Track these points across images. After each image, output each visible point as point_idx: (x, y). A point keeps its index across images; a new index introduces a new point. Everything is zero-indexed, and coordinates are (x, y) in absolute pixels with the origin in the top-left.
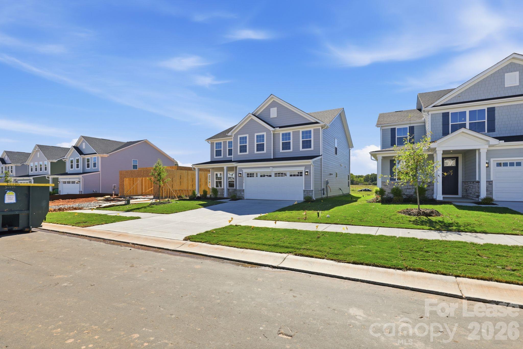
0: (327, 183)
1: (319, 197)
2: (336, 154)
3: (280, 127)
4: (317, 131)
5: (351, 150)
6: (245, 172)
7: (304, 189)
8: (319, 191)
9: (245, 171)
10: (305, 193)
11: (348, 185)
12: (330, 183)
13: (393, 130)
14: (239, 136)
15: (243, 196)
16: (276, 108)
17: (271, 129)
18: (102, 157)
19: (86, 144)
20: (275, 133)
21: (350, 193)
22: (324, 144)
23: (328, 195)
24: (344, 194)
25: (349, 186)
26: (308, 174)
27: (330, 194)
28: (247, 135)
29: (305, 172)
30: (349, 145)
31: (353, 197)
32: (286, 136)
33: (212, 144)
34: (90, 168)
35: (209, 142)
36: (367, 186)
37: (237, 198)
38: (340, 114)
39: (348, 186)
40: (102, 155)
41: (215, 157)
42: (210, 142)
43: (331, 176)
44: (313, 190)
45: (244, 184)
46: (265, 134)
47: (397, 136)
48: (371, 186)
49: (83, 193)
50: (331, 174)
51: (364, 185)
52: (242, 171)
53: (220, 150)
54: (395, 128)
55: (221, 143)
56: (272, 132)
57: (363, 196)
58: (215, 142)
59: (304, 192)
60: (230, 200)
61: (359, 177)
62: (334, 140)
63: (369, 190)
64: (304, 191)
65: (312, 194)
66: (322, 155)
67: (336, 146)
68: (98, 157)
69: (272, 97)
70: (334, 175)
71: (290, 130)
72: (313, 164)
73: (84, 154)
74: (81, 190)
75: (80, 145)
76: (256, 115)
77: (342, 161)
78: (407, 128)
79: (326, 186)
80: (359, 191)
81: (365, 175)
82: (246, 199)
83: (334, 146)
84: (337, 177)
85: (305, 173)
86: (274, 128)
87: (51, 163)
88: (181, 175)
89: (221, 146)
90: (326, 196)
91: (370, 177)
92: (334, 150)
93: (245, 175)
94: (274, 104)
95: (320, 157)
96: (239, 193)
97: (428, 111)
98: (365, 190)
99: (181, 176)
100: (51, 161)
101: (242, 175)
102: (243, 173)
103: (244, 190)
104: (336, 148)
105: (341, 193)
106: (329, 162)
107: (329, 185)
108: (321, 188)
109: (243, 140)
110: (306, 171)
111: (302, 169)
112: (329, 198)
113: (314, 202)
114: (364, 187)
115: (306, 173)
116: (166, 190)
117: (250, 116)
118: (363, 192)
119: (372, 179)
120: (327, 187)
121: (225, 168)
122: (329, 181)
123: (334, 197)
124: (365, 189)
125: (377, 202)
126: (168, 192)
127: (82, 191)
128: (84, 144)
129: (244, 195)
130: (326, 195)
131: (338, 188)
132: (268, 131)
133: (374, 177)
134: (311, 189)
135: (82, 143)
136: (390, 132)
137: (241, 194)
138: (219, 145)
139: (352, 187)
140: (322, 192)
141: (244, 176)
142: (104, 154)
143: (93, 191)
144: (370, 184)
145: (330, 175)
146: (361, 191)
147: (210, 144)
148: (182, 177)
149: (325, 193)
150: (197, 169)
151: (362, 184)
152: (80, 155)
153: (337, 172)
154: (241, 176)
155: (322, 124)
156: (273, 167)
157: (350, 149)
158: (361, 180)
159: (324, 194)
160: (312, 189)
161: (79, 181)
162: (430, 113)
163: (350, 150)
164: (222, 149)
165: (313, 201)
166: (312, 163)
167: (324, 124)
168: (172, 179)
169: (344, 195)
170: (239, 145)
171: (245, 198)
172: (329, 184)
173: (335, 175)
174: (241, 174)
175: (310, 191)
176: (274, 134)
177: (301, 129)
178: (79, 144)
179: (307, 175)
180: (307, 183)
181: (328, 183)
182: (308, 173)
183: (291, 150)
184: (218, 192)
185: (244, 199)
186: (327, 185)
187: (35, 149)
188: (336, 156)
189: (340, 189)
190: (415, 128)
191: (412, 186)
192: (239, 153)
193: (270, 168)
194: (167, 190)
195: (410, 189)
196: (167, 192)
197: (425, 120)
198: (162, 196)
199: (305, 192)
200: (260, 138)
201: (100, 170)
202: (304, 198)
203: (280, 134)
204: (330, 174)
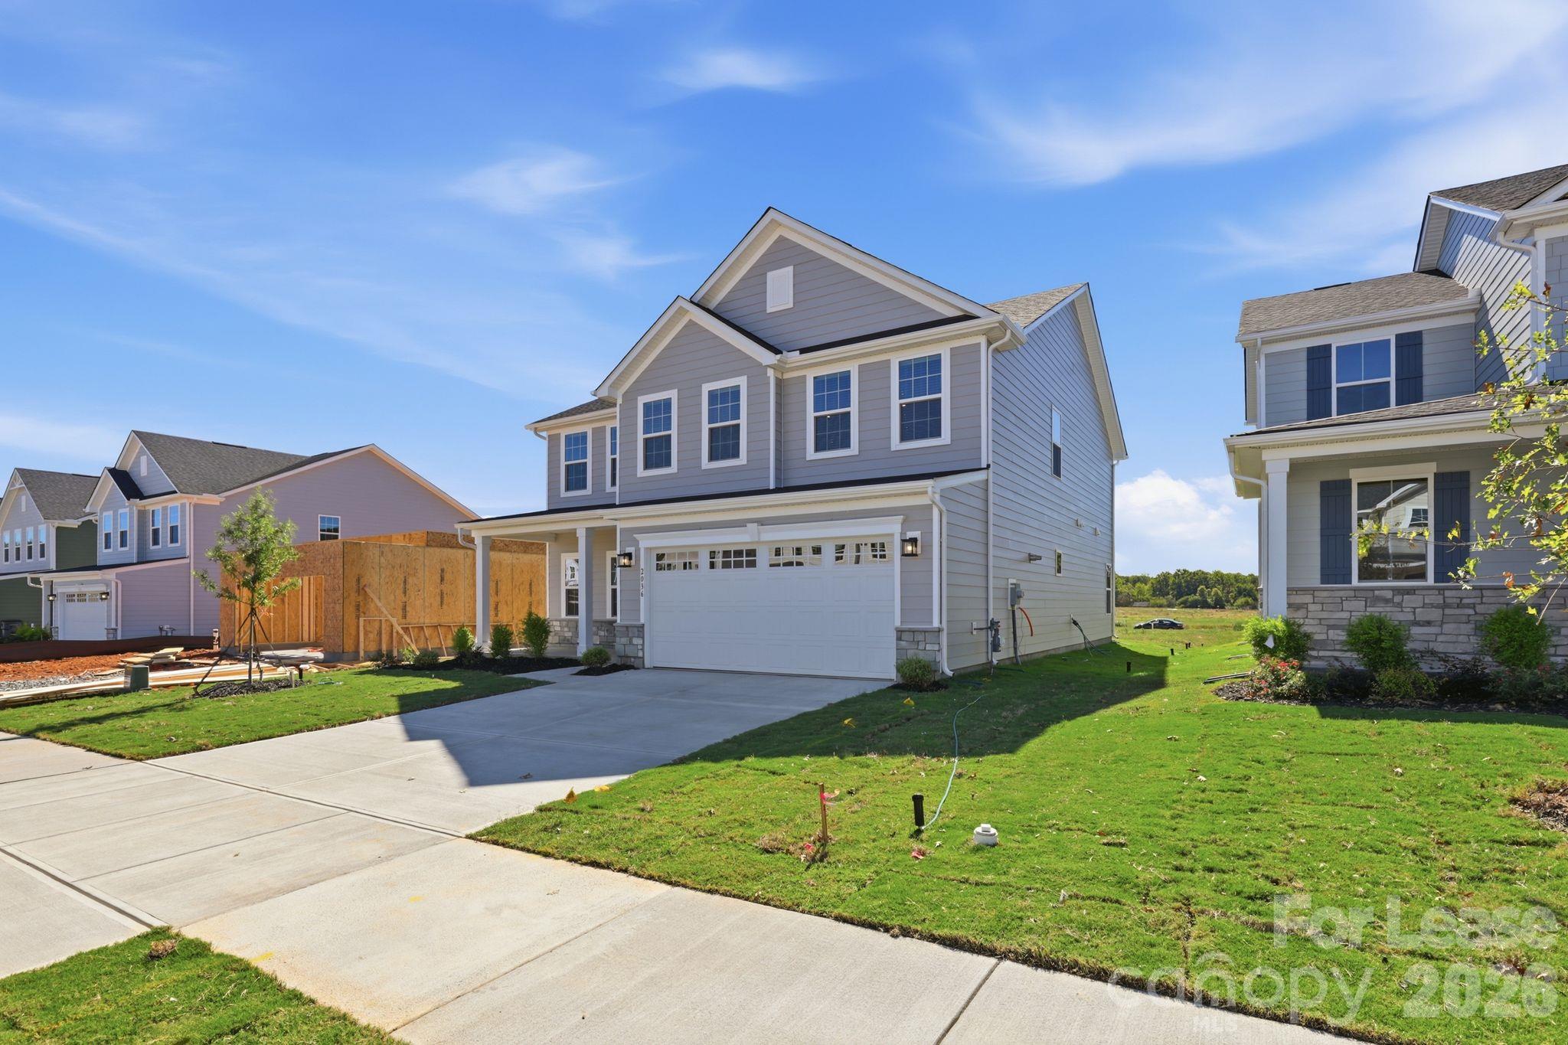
0: (1016, 595)
1: (976, 658)
2: (1057, 471)
3: (803, 351)
4: (965, 357)
5: (1116, 468)
6: (649, 550)
7: (898, 623)
8: (975, 632)
9: (646, 542)
10: (903, 643)
11: (1104, 605)
12: (1026, 595)
13: (1318, 357)
14: (642, 400)
15: (640, 654)
16: (790, 269)
17: (766, 357)
18: (196, 506)
19: (148, 459)
20: (786, 376)
21: (1113, 639)
22: (1000, 419)
23: (1021, 651)
24: (1089, 642)
25: (1108, 611)
26: (919, 552)
27: (1030, 646)
28: (672, 394)
29: (904, 541)
30: (1109, 445)
31: (1132, 659)
32: (833, 388)
33: (553, 441)
34: (159, 547)
35: (541, 434)
36: (1164, 609)
37: (614, 660)
38: (1073, 303)
39: (1105, 610)
40: (196, 499)
41: (563, 494)
42: (544, 434)
43: (1033, 566)
44: (940, 630)
45: (642, 599)
46: (742, 382)
47: (1338, 382)
48: (1175, 612)
49: (119, 638)
50: (1032, 558)
51: (1153, 607)
52: (636, 543)
53: (580, 464)
54: (1328, 347)
55: (584, 436)
56: (771, 373)
57: (1172, 650)
58: (564, 433)
59: (899, 639)
60: (580, 673)
61: (1136, 580)
62: (1048, 413)
63: (1173, 626)
64: (900, 633)
65: (936, 647)
66: (988, 466)
67: (1057, 440)
68: (183, 506)
69: (773, 221)
70: (1048, 562)
71: (848, 362)
72: (941, 501)
73: (145, 495)
74: (113, 626)
75: (133, 463)
76: (712, 306)
77: (1081, 505)
78: (1389, 340)
79: (1010, 608)
80: (1139, 627)
81: (1153, 573)
82: (655, 668)
83: (1048, 437)
84: (1059, 571)
85: (903, 548)
86: (776, 351)
87: (59, 529)
88: (445, 566)
89: (585, 450)
90: (1012, 655)
91: (1171, 581)
92: (1050, 454)
93: (647, 563)
94: (783, 253)
95: (980, 476)
96: (624, 640)
97: (1532, 227)
98: (1161, 625)
99: (442, 570)
100: (58, 523)
101: (633, 562)
102: (638, 550)
103: (643, 626)
104: (1057, 451)
105: (1076, 639)
106: (1020, 500)
107: (1023, 603)
108: (984, 618)
109: (658, 413)
110: (910, 535)
111: (893, 528)
112: (1025, 663)
113: (946, 687)
114: (1154, 616)
115: (909, 548)
116: (377, 625)
117: (682, 312)
118: (1153, 631)
119: (1179, 586)
120: (1013, 612)
121: (581, 535)
122: (1023, 587)
123: (1045, 657)
124: (1160, 621)
125: (1278, 697)
126: (383, 632)
127: (116, 630)
128: (144, 459)
129: (643, 649)
130: (1012, 650)
131: (1067, 619)
132: (755, 371)
133: (1186, 582)
134: (932, 622)
135: (138, 458)
136: (1303, 366)
137: (631, 643)
138: (577, 442)
139: (1120, 614)
140: (990, 639)
141: (642, 566)
142: (205, 496)
143: (161, 629)
144: (1170, 605)
145: (1030, 560)
146: (1147, 626)
147: (544, 444)
148: (447, 576)
149: (1004, 639)
150: (481, 541)
151: (1146, 603)
152: (128, 499)
153: (1060, 552)
154: (630, 566)
155: (987, 320)
156: (762, 522)
157: (1115, 462)
158: (1140, 592)
159: (996, 647)
160: (936, 624)
161: (104, 593)
162: (1542, 235)
163: (1113, 466)
164: (589, 461)
165: (940, 685)
166: (937, 497)
167: (999, 318)
168: (405, 582)
169: (1092, 648)
170: (641, 437)
171: (647, 664)
172: (1021, 600)
173: (1053, 564)
174: (630, 559)
175: (925, 631)
176: (780, 383)
177: (898, 352)
178: (131, 462)
179: (912, 555)
180: (914, 595)
181: (1020, 597)
182: (913, 549)
183: (854, 449)
184: (547, 632)
185: (644, 668)
186: (1013, 606)
187: (11, 484)
188: (1056, 483)
189: (1075, 623)
190: (1426, 339)
191: (1440, 611)
192: (641, 472)
193: (748, 525)
194: (380, 628)
195: (1428, 623)
196: (380, 633)
197: (1482, 296)
198: (357, 652)
199: (905, 636)
200: (722, 403)
201: (189, 550)
202: (899, 668)
203: (805, 382)
204: (1030, 555)
